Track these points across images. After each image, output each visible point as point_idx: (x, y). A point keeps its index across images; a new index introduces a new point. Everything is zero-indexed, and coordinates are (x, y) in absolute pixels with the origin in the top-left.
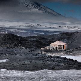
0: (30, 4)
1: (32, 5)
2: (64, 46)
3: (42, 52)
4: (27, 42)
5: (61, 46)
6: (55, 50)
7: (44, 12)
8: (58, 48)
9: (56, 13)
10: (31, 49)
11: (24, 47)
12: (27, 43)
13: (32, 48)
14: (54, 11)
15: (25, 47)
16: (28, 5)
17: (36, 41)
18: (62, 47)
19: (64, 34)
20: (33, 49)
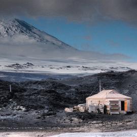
0: (13, 26)
1: (16, 28)
2: (123, 103)
3: (72, 120)
4: (25, 93)
5: (117, 102)
6: (101, 113)
7: (38, 41)
8: (108, 109)
9: (61, 43)
10: (41, 112)
11: (21, 107)
12: (27, 95)
13: (43, 108)
14: (57, 39)
15: (24, 106)
16: (10, 28)
17: (47, 92)
18: (120, 106)
19: (105, 76)
20: (46, 111)
